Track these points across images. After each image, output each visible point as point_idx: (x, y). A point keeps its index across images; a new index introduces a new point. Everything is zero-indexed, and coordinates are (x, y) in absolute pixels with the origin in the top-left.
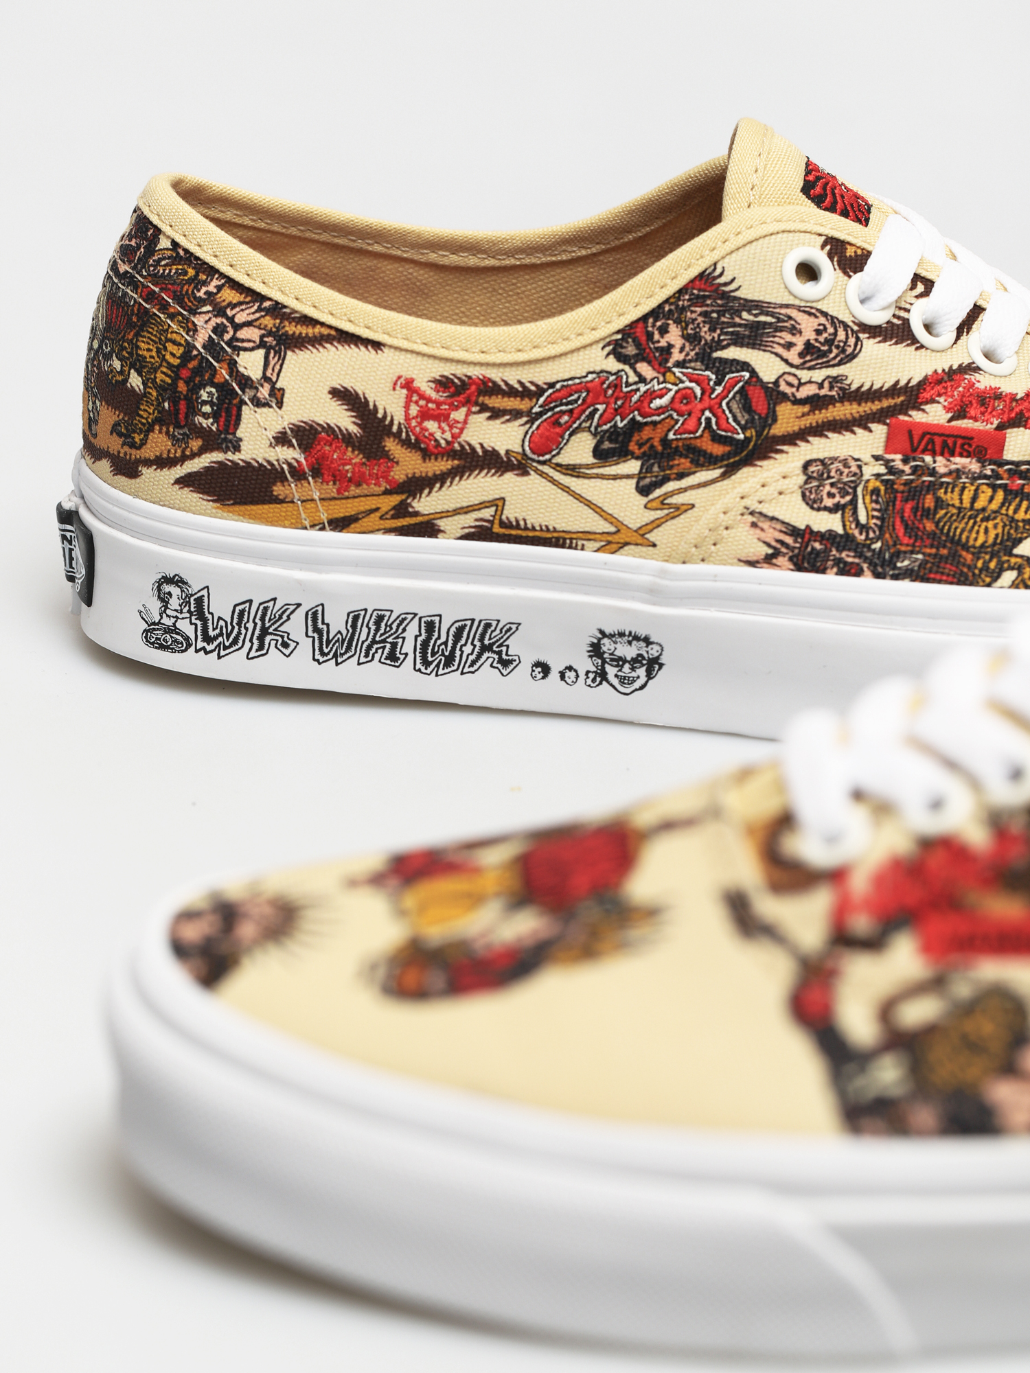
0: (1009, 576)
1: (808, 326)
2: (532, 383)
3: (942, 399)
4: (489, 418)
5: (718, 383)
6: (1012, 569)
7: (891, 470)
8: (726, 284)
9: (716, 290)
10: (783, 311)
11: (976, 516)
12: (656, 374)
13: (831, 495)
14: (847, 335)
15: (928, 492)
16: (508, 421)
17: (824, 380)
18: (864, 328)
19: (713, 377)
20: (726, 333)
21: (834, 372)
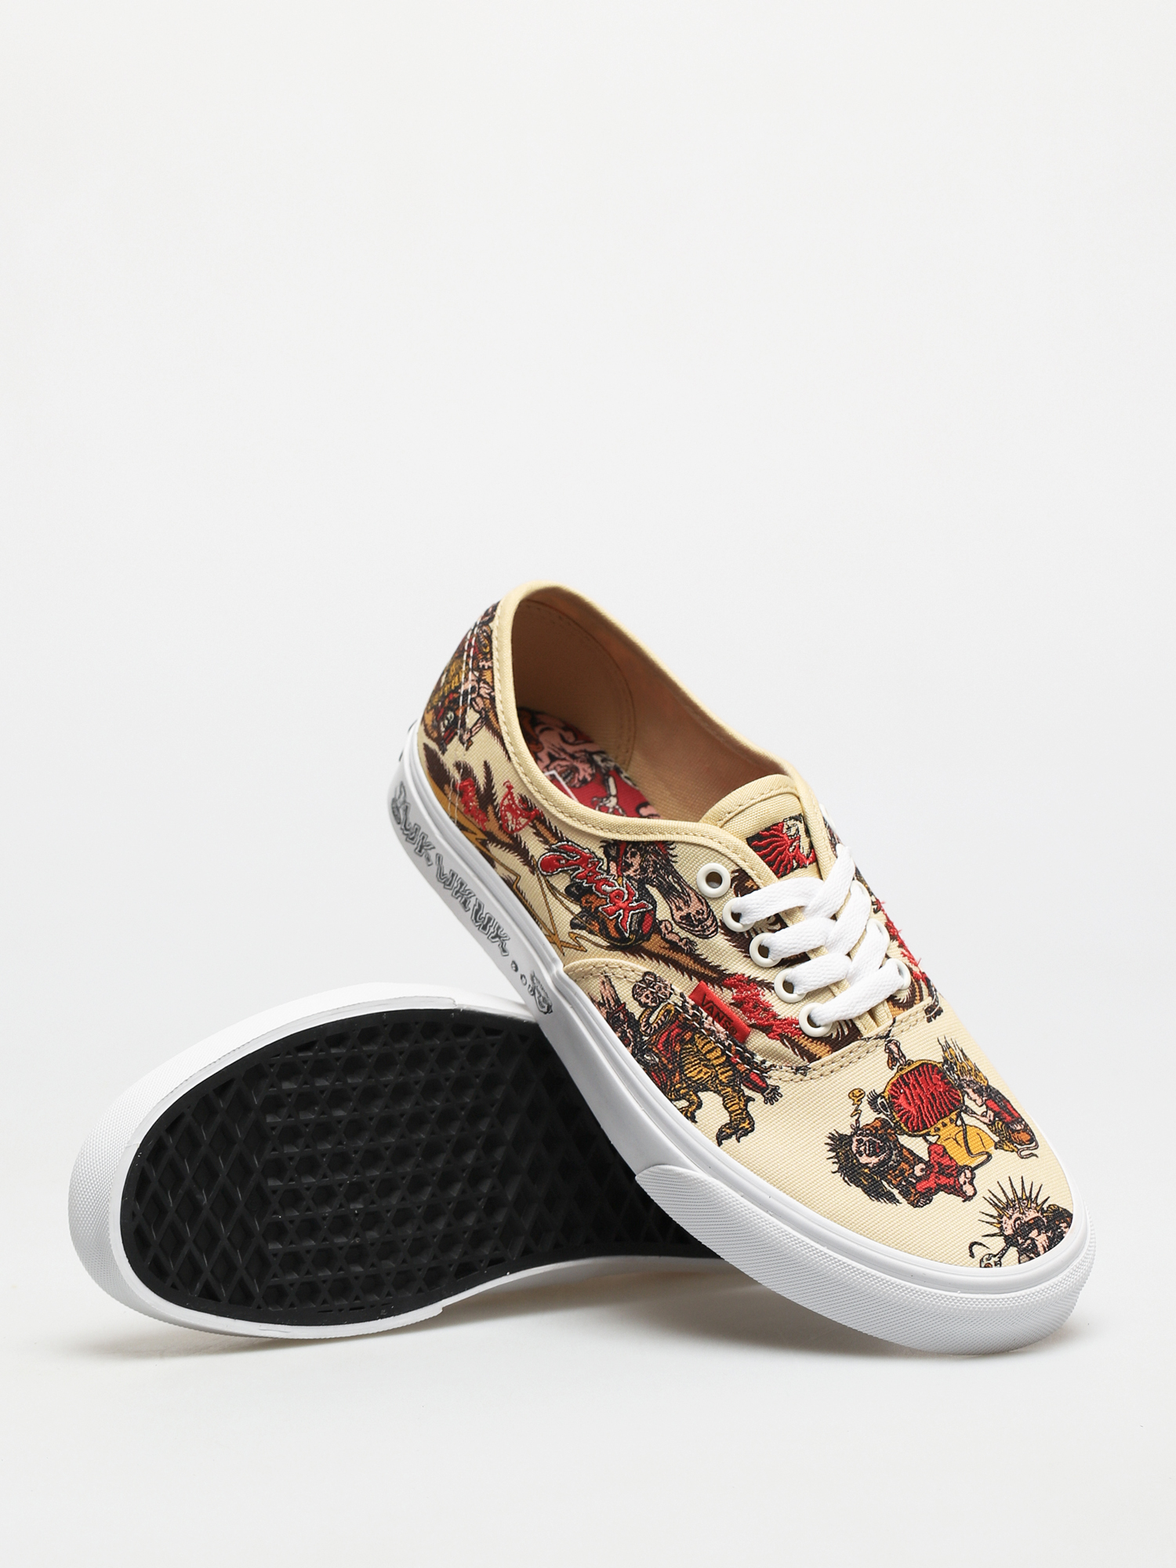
0: (684, 1103)
1: (695, 906)
2: (561, 832)
3: (735, 991)
4: (534, 833)
5: (636, 901)
6: (688, 1100)
7: (684, 1007)
8: (671, 855)
9: (666, 855)
10: (687, 890)
11: (703, 1060)
12: (615, 873)
13: (647, 997)
14: (712, 924)
15: (691, 1030)
16: (541, 841)
17: (684, 938)
18: (724, 926)
19: (637, 896)
20: (657, 879)
21: (692, 938)
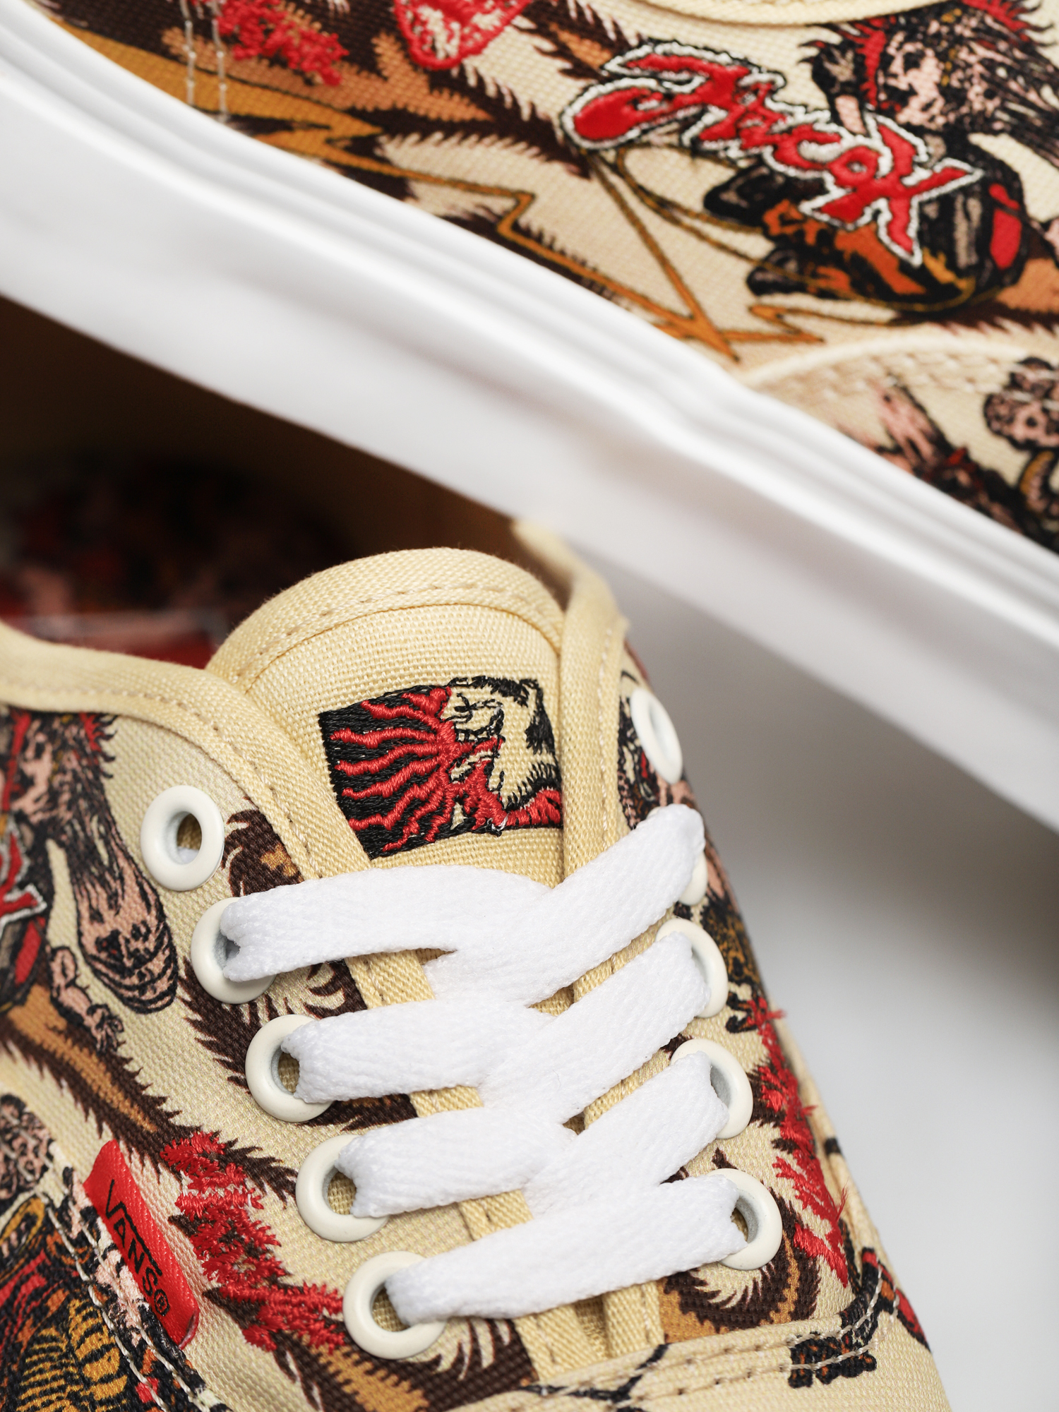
1: (133, 911)
3: (187, 1180)
5: (20, 886)
7: (63, 1212)
8: (106, 756)
9: (97, 755)
10: (123, 862)
11: (72, 1381)
14: (164, 971)
15: (66, 1286)
17: (98, 1006)
18: (193, 983)
20: (71, 827)
21: (117, 1007)
